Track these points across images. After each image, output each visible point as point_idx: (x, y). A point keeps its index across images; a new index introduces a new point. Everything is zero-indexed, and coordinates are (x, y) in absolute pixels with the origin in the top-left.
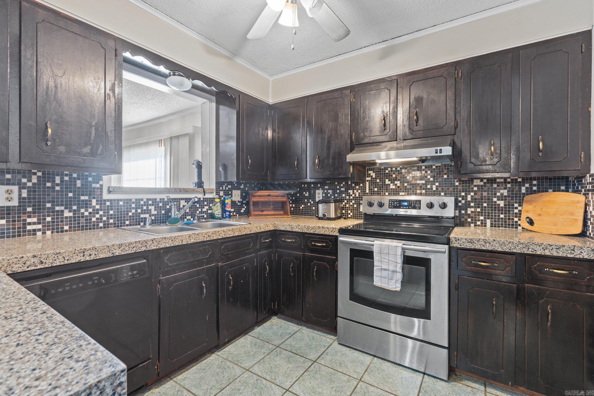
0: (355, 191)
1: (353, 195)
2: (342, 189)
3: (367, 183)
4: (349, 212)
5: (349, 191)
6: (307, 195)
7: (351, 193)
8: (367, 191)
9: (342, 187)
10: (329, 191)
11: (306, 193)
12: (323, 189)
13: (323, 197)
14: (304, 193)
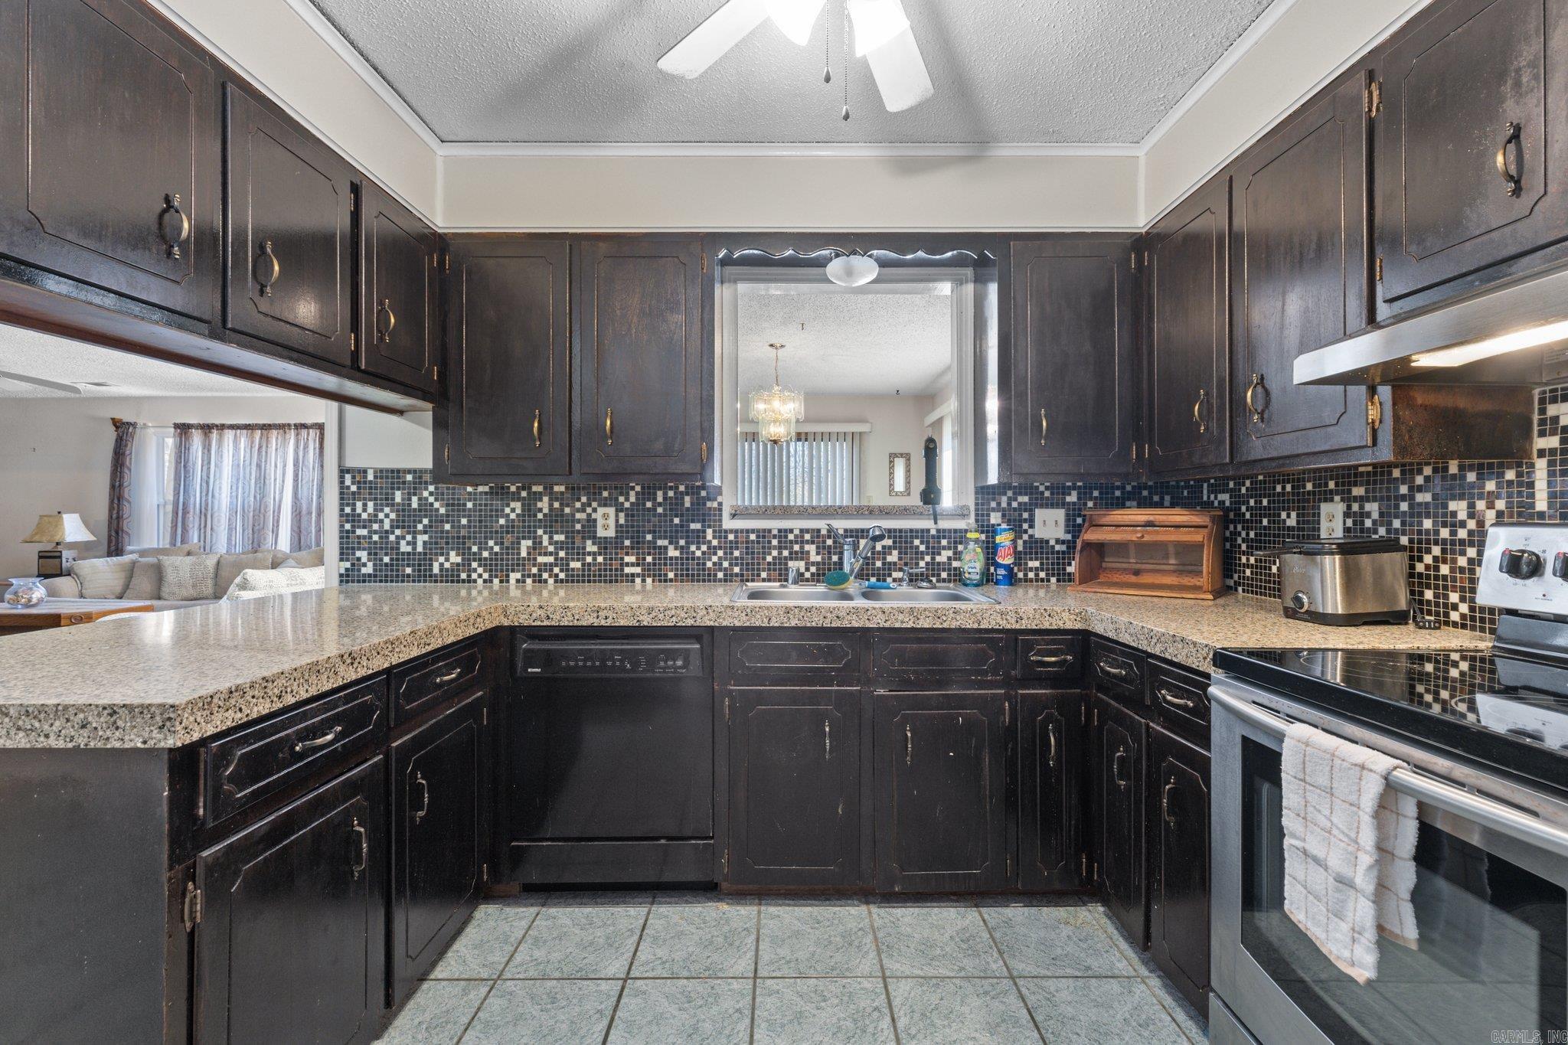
0: (1481, 505)
1: (1472, 524)
2: (1420, 498)
3: (1541, 465)
4: (1454, 597)
5: (1453, 506)
6: (1292, 522)
7: (1462, 515)
8: (1541, 505)
9: (1420, 489)
10: (1368, 507)
11: (1289, 516)
12: (1348, 499)
13: (1347, 530)
14: (1284, 515)
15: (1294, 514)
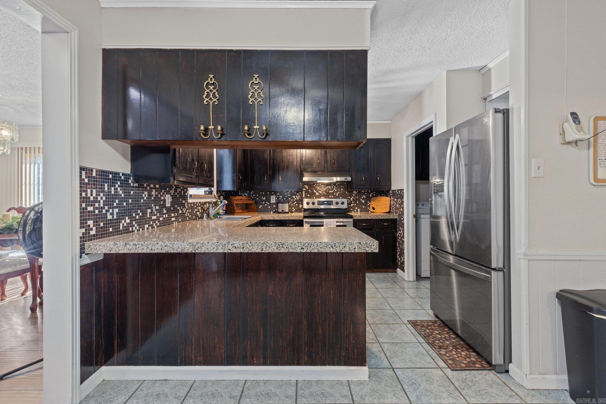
0: (297, 196)
1: (296, 199)
2: (288, 195)
3: (304, 192)
4: (293, 208)
5: (293, 196)
6: (265, 199)
7: (294, 198)
8: (304, 196)
9: (288, 194)
10: (280, 196)
11: (263, 198)
12: (276, 195)
13: (276, 200)
14: (262, 198)
15: (265, 198)
